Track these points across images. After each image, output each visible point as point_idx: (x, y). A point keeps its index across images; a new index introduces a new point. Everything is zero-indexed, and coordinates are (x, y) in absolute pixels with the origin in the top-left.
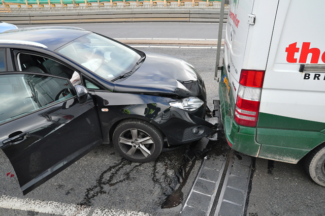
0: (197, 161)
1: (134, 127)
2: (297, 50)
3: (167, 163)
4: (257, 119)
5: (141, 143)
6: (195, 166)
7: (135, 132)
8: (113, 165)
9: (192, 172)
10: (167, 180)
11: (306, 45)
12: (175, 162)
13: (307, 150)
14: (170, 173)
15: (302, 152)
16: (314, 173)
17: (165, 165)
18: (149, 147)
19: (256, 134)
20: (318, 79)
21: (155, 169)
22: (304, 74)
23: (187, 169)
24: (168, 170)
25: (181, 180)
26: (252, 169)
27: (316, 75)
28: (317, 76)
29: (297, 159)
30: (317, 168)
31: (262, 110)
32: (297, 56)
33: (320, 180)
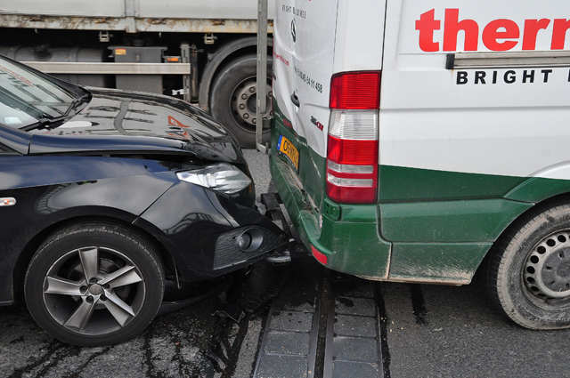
0: (251, 324)
1: (88, 242)
2: (437, 25)
3: (176, 336)
4: (376, 182)
5: (107, 286)
6: (249, 331)
7: (91, 255)
8: (25, 364)
9: (244, 345)
10: (187, 370)
11: (452, 14)
12: (198, 332)
13: (486, 244)
14: (191, 354)
15: (477, 248)
16: (510, 300)
17: (174, 341)
18: (130, 294)
19: (379, 219)
20: (483, 82)
21: (149, 353)
22: (455, 72)
23: (232, 341)
24: (184, 350)
25: (222, 366)
26: (381, 321)
27: (477, 73)
28: (480, 75)
29: (469, 269)
30: (512, 288)
31: (386, 159)
32: (438, 36)
33: (523, 315)
